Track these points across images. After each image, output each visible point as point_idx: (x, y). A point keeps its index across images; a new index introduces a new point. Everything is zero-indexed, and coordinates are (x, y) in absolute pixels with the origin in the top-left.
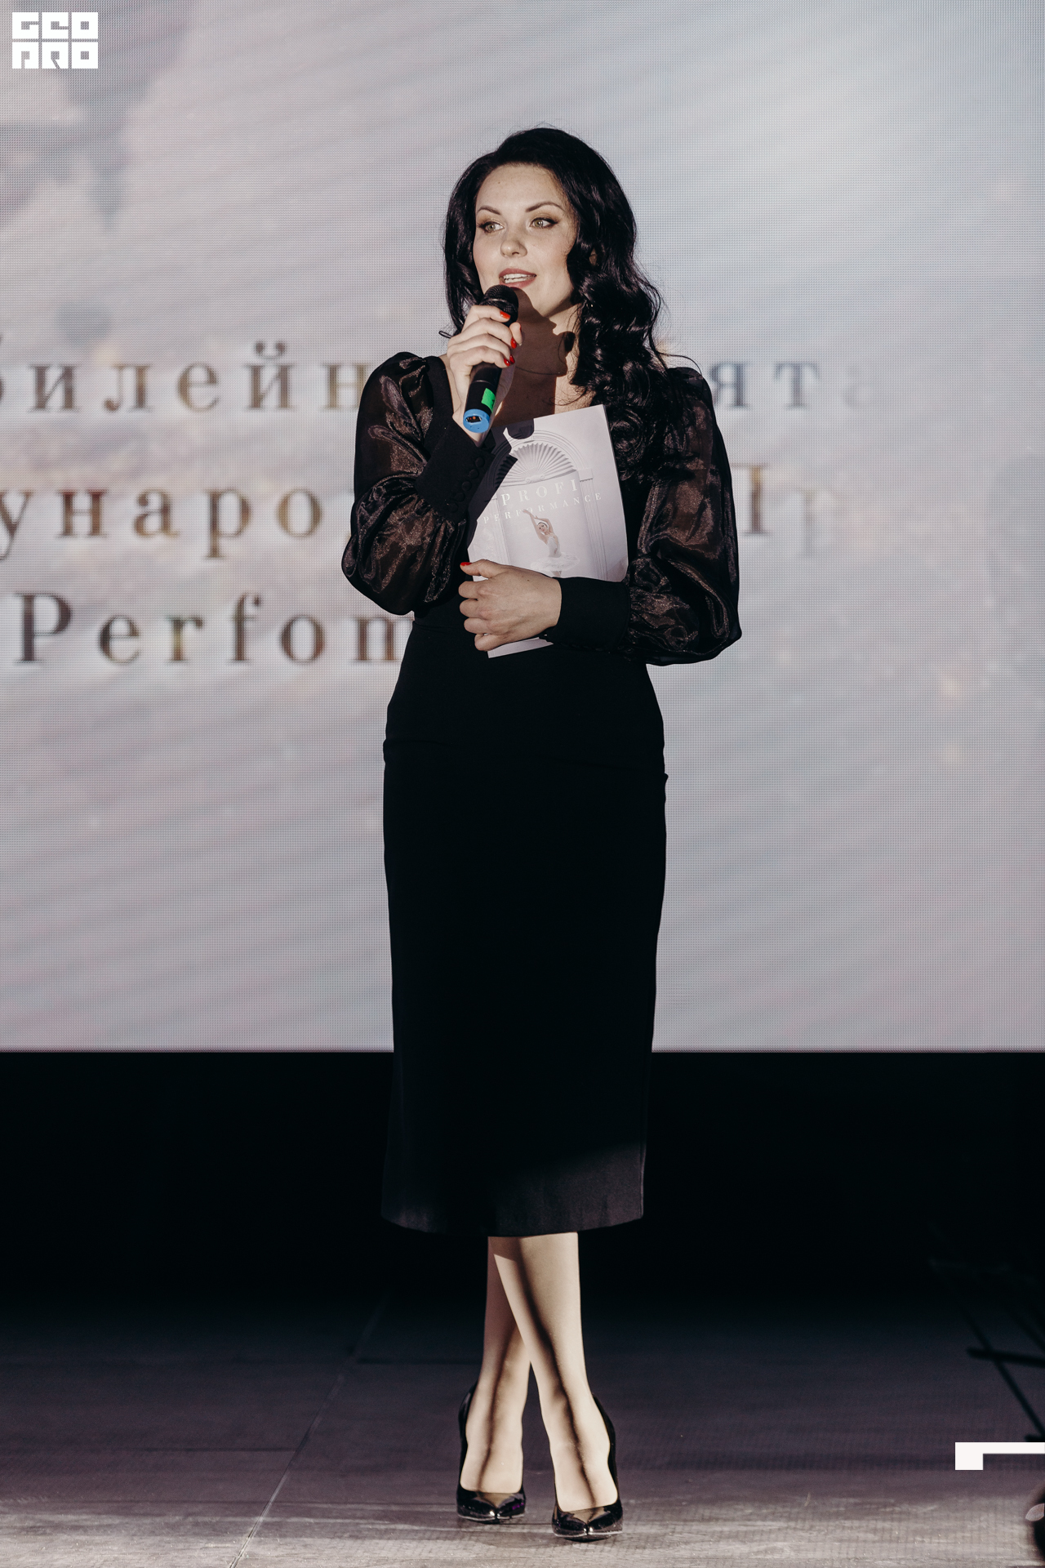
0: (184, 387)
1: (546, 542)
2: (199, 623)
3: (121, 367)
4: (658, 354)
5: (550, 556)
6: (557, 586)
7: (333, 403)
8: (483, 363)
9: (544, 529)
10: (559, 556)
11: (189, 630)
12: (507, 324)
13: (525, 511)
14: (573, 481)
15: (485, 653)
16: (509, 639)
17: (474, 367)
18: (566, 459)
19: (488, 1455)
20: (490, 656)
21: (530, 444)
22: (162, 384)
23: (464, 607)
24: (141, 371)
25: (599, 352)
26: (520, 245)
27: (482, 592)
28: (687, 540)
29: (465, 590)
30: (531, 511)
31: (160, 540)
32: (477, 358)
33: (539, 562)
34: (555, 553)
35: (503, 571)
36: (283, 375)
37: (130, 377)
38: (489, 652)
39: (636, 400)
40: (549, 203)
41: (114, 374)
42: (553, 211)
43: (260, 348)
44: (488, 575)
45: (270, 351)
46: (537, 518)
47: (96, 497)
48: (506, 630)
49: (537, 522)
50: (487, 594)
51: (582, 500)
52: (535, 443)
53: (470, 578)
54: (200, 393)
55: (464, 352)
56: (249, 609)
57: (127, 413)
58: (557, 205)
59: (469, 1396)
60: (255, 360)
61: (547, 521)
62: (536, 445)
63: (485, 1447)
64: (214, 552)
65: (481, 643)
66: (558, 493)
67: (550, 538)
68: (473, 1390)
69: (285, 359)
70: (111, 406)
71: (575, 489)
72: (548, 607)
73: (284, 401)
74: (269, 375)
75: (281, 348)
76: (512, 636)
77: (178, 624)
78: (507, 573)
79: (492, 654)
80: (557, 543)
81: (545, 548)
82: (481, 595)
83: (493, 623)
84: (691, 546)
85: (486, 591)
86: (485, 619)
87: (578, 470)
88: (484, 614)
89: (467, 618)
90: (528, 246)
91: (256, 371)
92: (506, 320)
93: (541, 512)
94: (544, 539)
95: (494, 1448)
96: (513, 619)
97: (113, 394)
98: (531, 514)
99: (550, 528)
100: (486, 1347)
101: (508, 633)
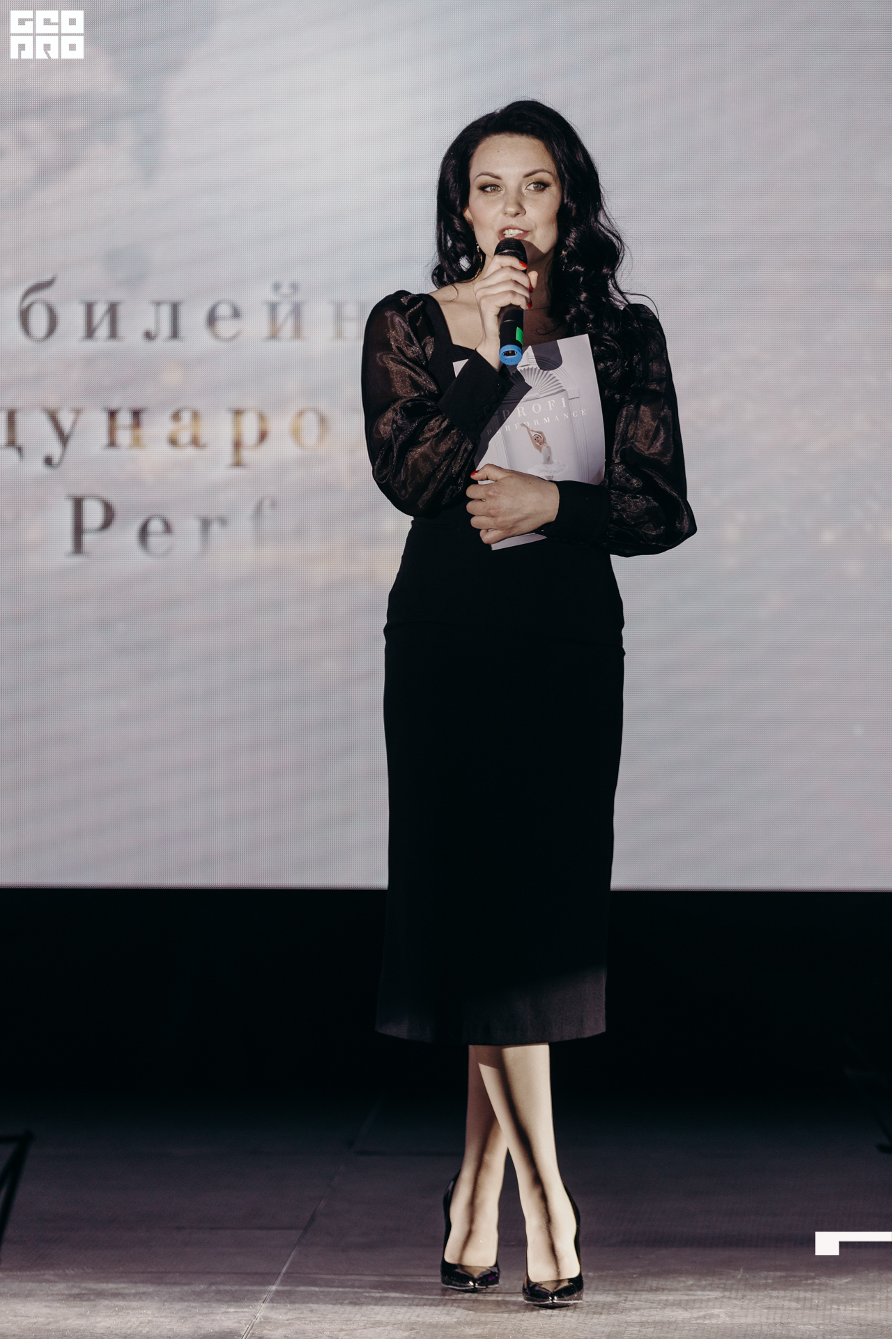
0: (212, 319)
1: (540, 451)
2: (223, 521)
3: (158, 304)
4: (621, 293)
5: (544, 463)
6: (555, 488)
7: (339, 334)
8: (511, 305)
9: (539, 440)
10: (552, 463)
11: (215, 528)
12: (525, 272)
13: (523, 425)
14: (563, 399)
15: (489, 546)
16: (512, 533)
17: (502, 309)
18: (557, 380)
19: (469, 1235)
20: (493, 549)
21: (526, 368)
22: (193, 318)
23: (470, 507)
24: (175, 308)
25: (584, 295)
26: (521, 206)
27: (491, 493)
28: (648, 449)
29: (471, 492)
30: (528, 426)
31: (191, 451)
32: (505, 301)
33: (535, 468)
34: (548, 460)
35: (507, 475)
36: (297, 311)
37: (166, 311)
38: (492, 545)
39: (611, 329)
40: (543, 171)
41: (152, 309)
42: (546, 177)
43: (277, 287)
44: (494, 479)
45: (285, 290)
46: (532, 431)
47: (136, 414)
48: (511, 526)
49: (533, 434)
50: (496, 494)
51: (570, 415)
52: (530, 367)
53: (475, 482)
54: (226, 327)
55: (493, 295)
56: (267, 510)
57: (163, 342)
58: (549, 172)
59: (452, 1183)
60: (272, 297)
61: (541, 433)
62: (532, 369)
63: (466, 1228)
64: (238, 464)
65: (486, 537)
66: (551, 409)
67: (544, 448)
68: (456, 1179)
69: (299, 297)
70: (148, 336)
71: (564, 406)
72: (547, 506)
73: (297, 332)
74: (284, 310)
75: (295, 287)
76: (515, 531)
77: (206, 524)
78: (511, 477)
79: (495, 547)
80: (550, 452)
81: (540, 456)
82: (490, 496)
83: (500, 519)
84: (651, 454)
85: (494, 492)
86: (493, 517)
87: (567, 390)
88: (492, 512)
89: (473, 516)
90: (527, 207)
91: (273, 307)
92: (524, 268)
93: (536, 425)
94: (539, 448)
95: (474, 1228)
96: (517, 516)
97: (151, 326)
98: (527, 428)
99: (544, 439)
100: (467, 1143)
101: (511, 528)
